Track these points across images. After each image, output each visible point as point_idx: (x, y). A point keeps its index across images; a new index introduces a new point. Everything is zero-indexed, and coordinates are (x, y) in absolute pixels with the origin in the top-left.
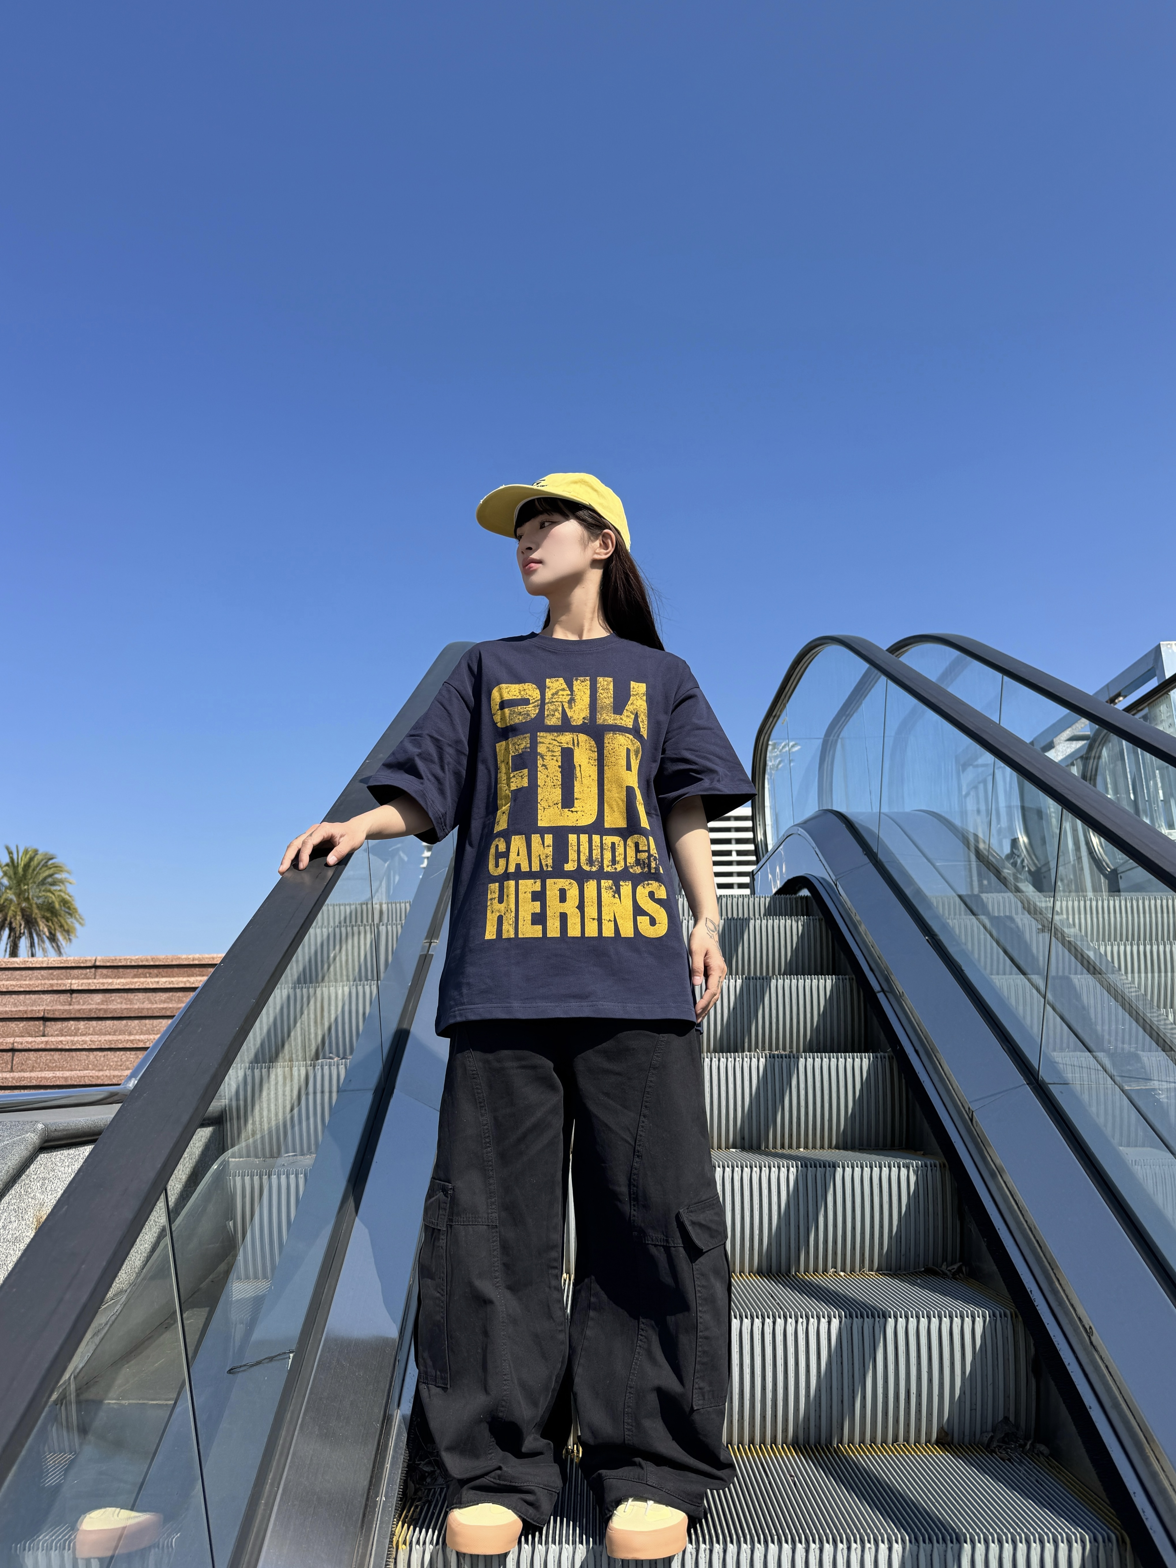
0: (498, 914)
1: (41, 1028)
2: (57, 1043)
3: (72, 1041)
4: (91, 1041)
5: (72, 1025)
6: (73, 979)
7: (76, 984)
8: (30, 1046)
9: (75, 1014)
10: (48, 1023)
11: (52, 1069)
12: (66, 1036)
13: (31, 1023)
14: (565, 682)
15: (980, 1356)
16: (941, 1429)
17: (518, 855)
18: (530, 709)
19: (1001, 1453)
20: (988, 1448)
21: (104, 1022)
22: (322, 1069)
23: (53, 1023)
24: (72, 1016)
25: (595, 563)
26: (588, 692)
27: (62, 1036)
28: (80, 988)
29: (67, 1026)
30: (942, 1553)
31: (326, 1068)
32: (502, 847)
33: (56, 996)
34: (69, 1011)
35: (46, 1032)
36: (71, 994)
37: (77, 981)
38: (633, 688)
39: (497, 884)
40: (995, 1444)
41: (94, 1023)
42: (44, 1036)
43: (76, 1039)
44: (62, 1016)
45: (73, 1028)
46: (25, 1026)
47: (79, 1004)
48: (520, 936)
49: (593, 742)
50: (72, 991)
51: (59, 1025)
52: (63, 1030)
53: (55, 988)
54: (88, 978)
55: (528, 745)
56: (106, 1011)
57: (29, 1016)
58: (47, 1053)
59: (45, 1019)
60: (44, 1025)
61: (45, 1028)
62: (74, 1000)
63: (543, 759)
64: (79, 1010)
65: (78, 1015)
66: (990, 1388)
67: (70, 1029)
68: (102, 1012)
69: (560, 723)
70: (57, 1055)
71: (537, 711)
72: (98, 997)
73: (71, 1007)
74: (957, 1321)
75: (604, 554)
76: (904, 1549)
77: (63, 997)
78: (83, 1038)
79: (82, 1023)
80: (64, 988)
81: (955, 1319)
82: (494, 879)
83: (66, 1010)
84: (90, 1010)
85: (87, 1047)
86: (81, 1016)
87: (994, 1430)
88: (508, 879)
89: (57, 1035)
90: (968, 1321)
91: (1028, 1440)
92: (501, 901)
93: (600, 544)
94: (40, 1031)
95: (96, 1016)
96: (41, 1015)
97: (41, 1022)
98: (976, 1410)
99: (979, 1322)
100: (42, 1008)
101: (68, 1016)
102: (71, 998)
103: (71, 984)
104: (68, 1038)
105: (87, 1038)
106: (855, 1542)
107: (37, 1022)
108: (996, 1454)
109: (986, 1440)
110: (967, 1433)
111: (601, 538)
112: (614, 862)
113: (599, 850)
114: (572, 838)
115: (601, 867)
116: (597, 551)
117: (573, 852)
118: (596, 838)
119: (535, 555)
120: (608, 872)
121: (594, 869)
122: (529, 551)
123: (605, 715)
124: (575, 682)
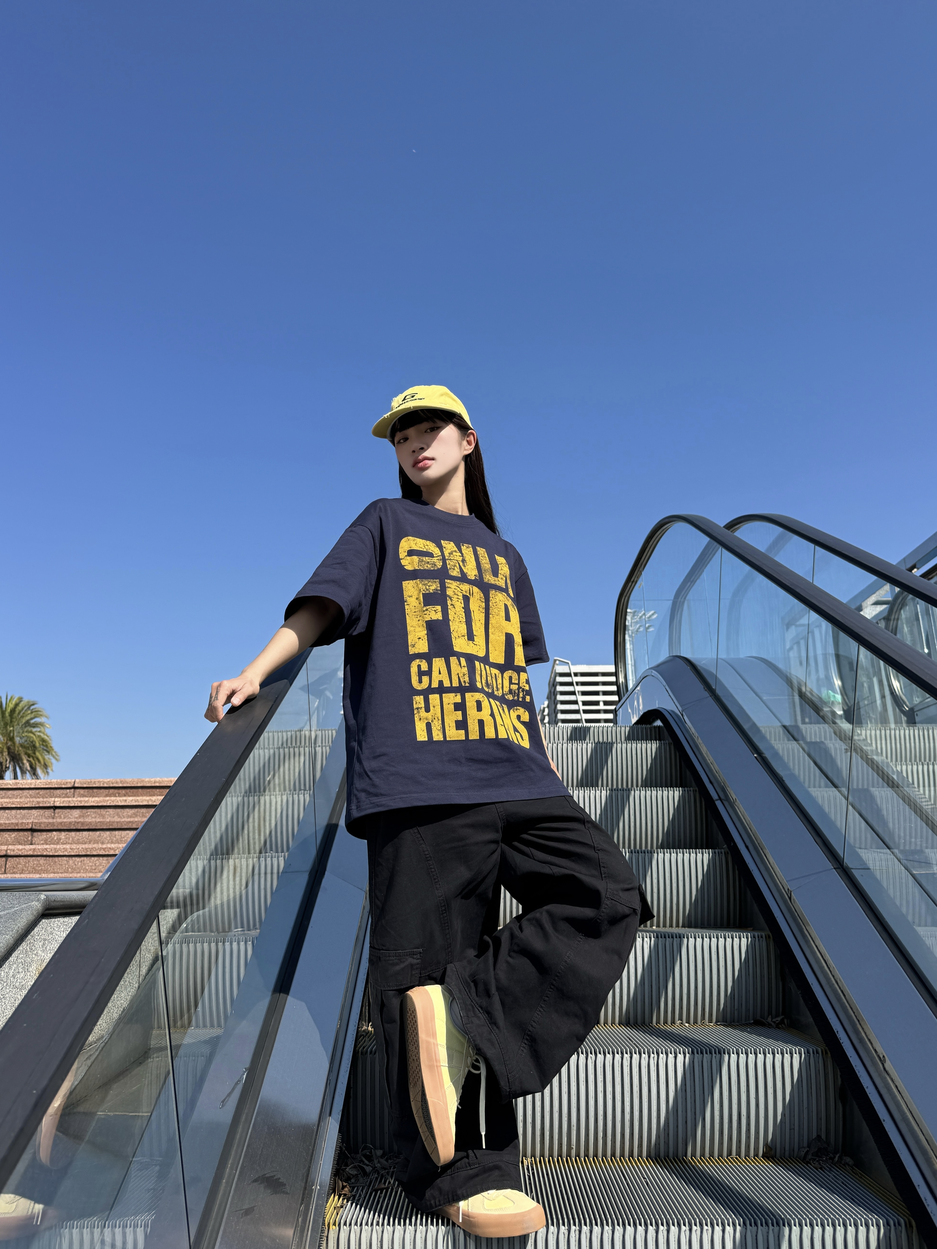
0: (426, 721)
1: (30, 838)
2: (43, 850)
3: (55, 849)
4: (71, 849)
5: (54, 836)
6: (55, 797)
7: (58, 802)
8: (20, 853)
9: (57, 826)
10: (35, 834)
11: (38, 872)
12: (50, 844)
13: (21, 833)
14: (455, 545)
15: (797, 1087)
16: (766, 1144)
17: (440, 673)
18: (435, 561)
19: (814, 1163)
20: (805, 1160)
21: (81, 833)
22: (266, 861)
23: (39, 833)
24: (55, 828)
26: (473, 557)
27: (47, 844)
28: (62, 805)
29: (51, 837)
30: (765, 1234)
31: (269, 860)
32: (424, 667)
33: (42, 811)
34: (53, 824)
35: (34, 842)
36: (54, 810)
37: (59, 799)
38: (498, 560)
39: (422, 697)
40: (810, 1157)
41: (73, 834)
42: (31, 844)
43: (58, 847)
44: (47, 828)
45: (55, 838)
46: (16, 836)
47: (61, 818)
48: (448, 739)
49: (482, 595)
50: (55, 808)
51: (44, 835)
52: (47, 840)
53: (41, 805)
54: (68, 797)
55: (439, 588)
56: (83, 824)
57: (20, 828)
58: (34, 858)
59: (32, 830)
60: (32, 835)
61: (32, 838)
62: (56, 815)
63: (451, 600)
64: (61, 823)
65: (60, 827)
66: (805, 1111)
67: (53, 839)
68: (80, 825)
69: (459, 576)
70: (42, 861)
71: (441, 564)
72: (76, 812)
73: (55, 821)
74: (778, 1057)
75: (468, 451)
76: (735, 1231)
77: (48, 812)
78: (64, 846)
79: (63, 833)
80: (48, 805)
82: (418, 693)
83: (50, 823)
84: (70, 823)
85: (67, 854)
86: (62, 828)
87: (809, 1146)
88: (434, 693)
89: (43, 844)
90: (786, 1059)
91: (837, 1154)
92: (427, 710)
94: (28, 840)
95: (74, 828)
96: (30, 827)
97: (29, 833)
98: (794, 1129)
99: (796, 1057)
100: (31, 821)
101: (51, 828)
102: (54, 813)
103: (54, 802)
104: (52, 846)
105: (68, 846)
106: (696, 1225)
107: (26, 833)
108: (811, 1165)
109: (803, 1154)
110: (787, 1148)
111: (466, 437)
112: (497, 688)
113: (490, 677)
114: (477, 664)
115: (493, 690)
116: (466, 448)
117: (478, 675)
118: (487, 668)
119: (427, 454)
120: (496, 695)
121: (490, 691)
122: (421, 450)
123: (488, 576)
124: (462, 547)
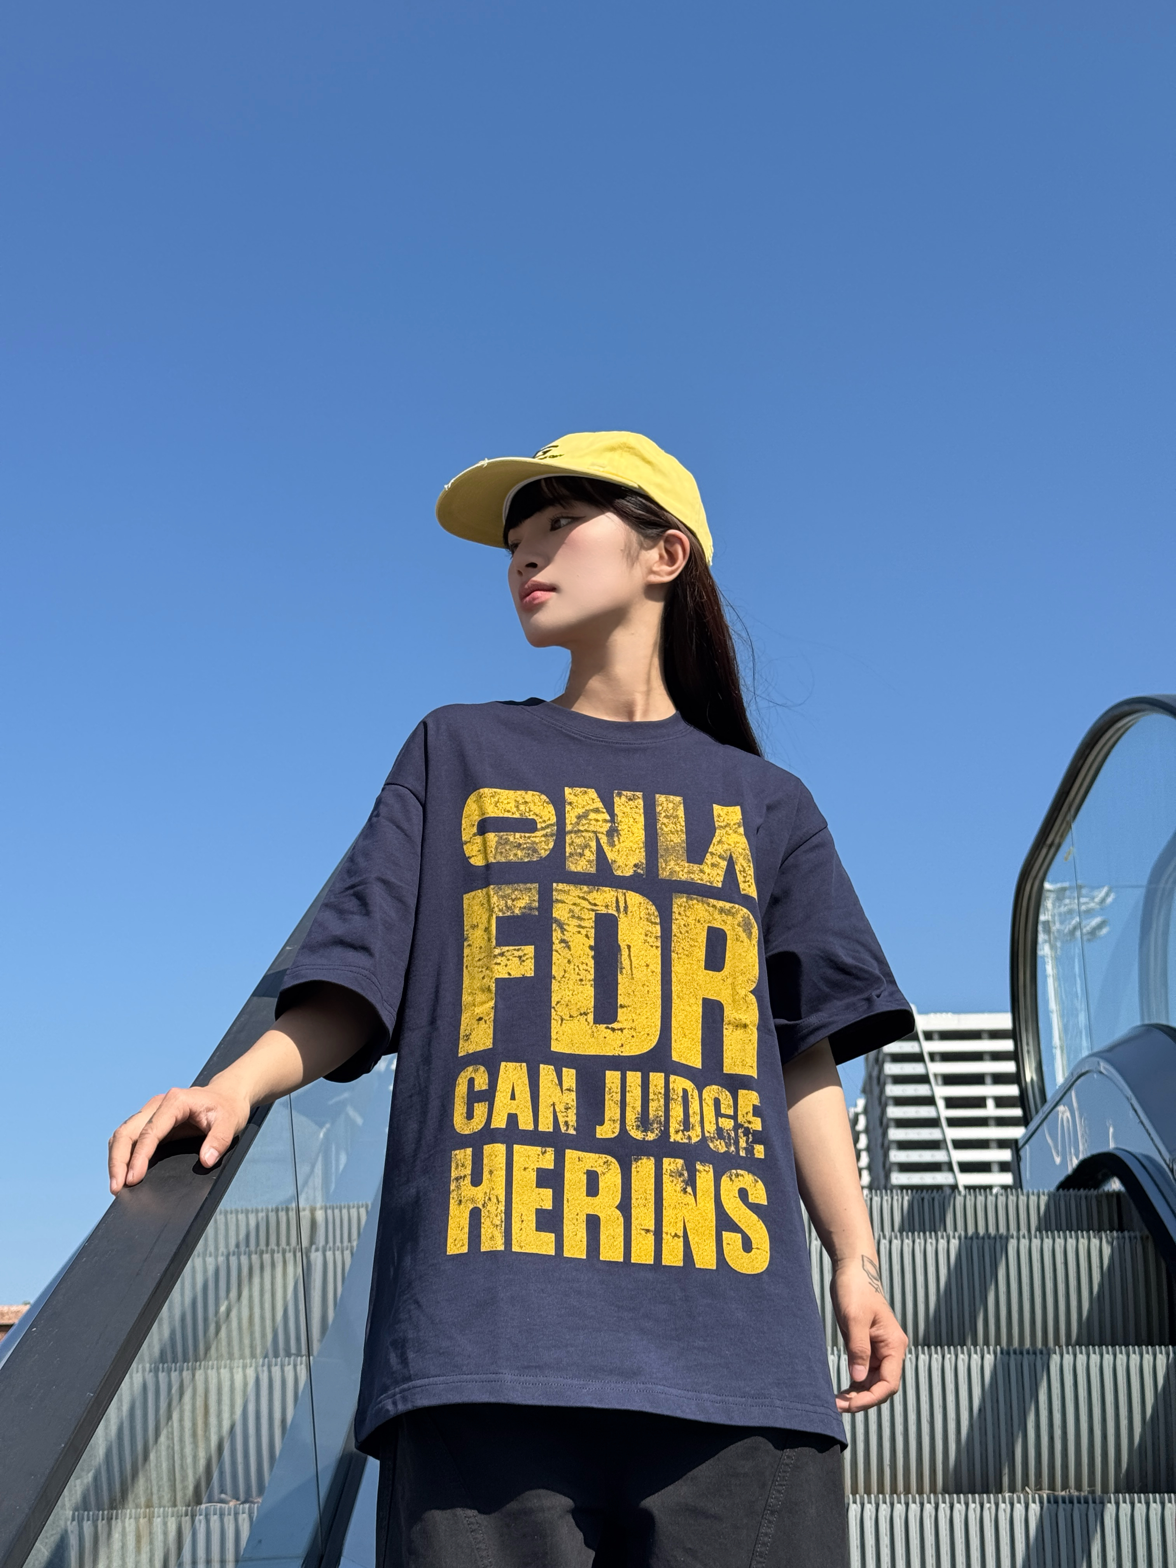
0: (471, 1206)
14: (600, 796)
17: (513, 1097)
18: (537, 840)
22: (208, 1521)
25: (651, 590)
26: (641, 819)
31: (215, 1519)
32: (482, 1082)
38: (719, 816)
39: (469, 1151)
48: (515, 1248)
49: (654, 908)
55: (536, 904)
63: (563, 930)
69: (593, 870)
71: (551, 845)
75: (666, 574)
82: (463, 1141)
88: (493, 1141)
92: (477, 1180)
93: (661, 557)
111: (662, 544)
112: (687, 1125)
113: (662, 1101)
114: (612, 1078)
115: (665, 1133)
116: (655, 568)
117: (613, 1105)
118: (657, 1079)
119: (542, 577)
120: (676, 1143)
121: (651, 1137)
122: (530, 569)
123: (672, 863)
124: (616, 799)
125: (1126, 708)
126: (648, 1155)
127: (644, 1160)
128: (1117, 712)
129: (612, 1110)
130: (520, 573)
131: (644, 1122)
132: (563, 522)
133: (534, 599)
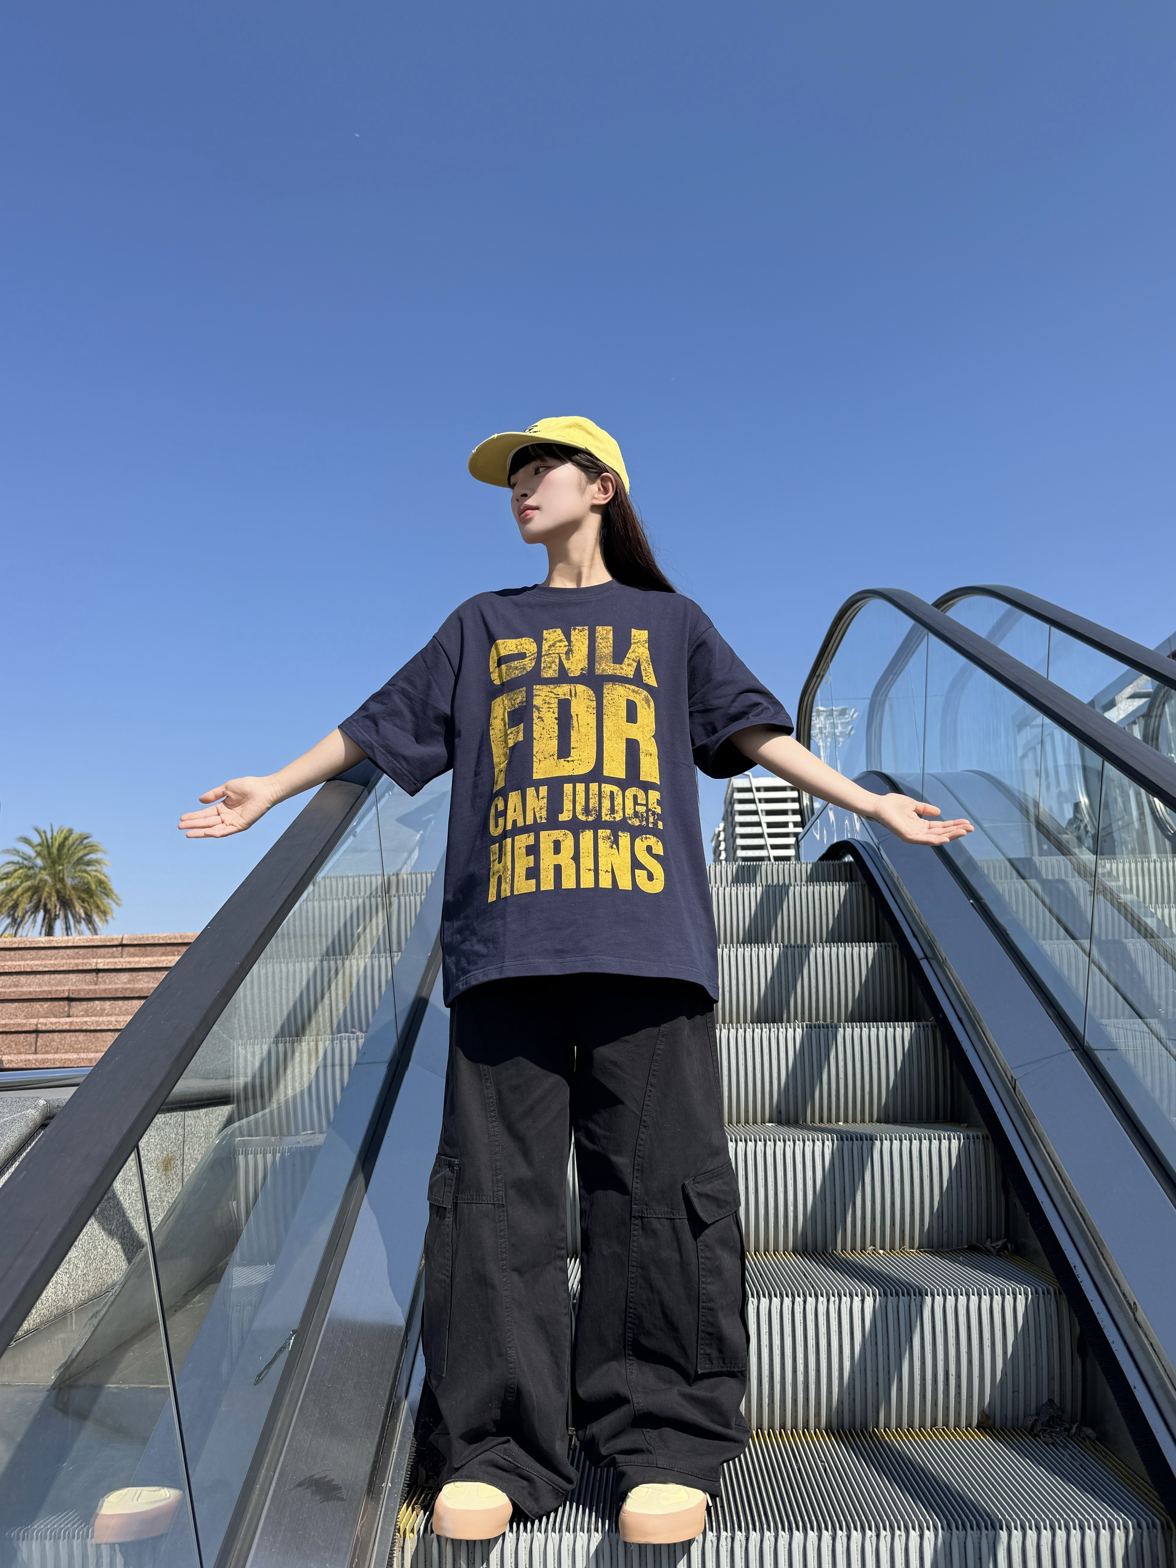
0: (498, 876)
1: (66, 1009)
2: (82, 1023)
3: (97, 1022)
4: (116, 1021)
5: (97, 1006)
6: (98, 958)
7: (101, 963)
8: (54, 1027)
9: (100, 994)
10: (73, 1004)
11: (76, 1051)
12: (90, 1016)
13: (56, 1003)
14: (563, 632)
15: (1022, 1336)
16: (982, 1413)
17: (515, 811)
18: (526, 663)
19: (1045, 1437)
20: (1032, 1432)
21: (130, 1001)
23: (78, 1003)
24: (98, 996)
25: (594, 509)
26: (587, 642)
27: (87, 1016)
28: (107, 967)
29: (92, 1007)
32: (501, 806)
33: (81, 976)
34: (95, 991)
35: (71, 1013)
36: (97, 973)
37: (103, 960)
38: (636, 636)
39: (497, 846)
40: (1039, 1427)
41: (120, 1003)
42: (69, 1016)
43: (101, 1019)
44: (88, 996)
45: (98, 1009)
46: (49, 1006)
47: (105, 983)
48: (517, 894)
49: (592, 692)
50: (98, 971)
51: (84, 1005)
52: (88, 1010)
53: (80, 968)
54: (115, 957)
55: (525, 699)
56: (132, 990)
57: (54, 996)
58: (71, 1034)
59: (70, 999)
60: (69, 1005)
61: (69, 1008)
62: (100, 980)
63: (539, 711)
64: (105, 990)
65: (104, 995)
66: (1033, 1368)
67: (95, 1009)
68: (128, 992)
69: (557, 675)
70: (81, 1037)
71: (534, 664)
72: (125, 977)
73: (97, 987)
74: (997, 1299)
75: (602, 499)
76: (936, 1537)
77: (89, 977)
78: (111, 1018)
79: (108, 1003)
80: (89, 968)
81: (995, 1296)
82: (495, 842)
83: (91, 990)
84: (116, 990)
86: (106, 996)
87: (1037, 1414)
88: (507, 838)
89: (83, 1016)
90: (1009, 1299)
91: (1074, 1424)
92: (500, 860)
93: (600, 489)
94: (65, 1011)
95: (122, 996)
96: (66, 995)
97: (66, 1002)
98: (1018, 1392)
99: (1021, 1299)
100: (67, 988)
101: (93, 996)
102: (97, 977)
103: (97, 963)
104: (93, 1018)
107: (61, 1003)
108: (1040, 1439)
109: (1029, 1423)
110: (1009, 1416)
111: (599, 481)
112: (612, 810)
113: (597, 798)
114: (568, 788)
115: (599, 816)
116: (596, 496)
117: (568, 802)
118: (594, 787)
119: (530, 502)
120: (606, 821)
121: (591, 819)
122: (523, 498)
123: (603, 665)
124: (573, 632)
125: (859, 596)
126: (589, 829)
127: (587, 831)
128: (854, 599)
129: (567, 805)
130: (517, 500)
131: (587, 811)
132: (541, 470)
133: (527, 515)
